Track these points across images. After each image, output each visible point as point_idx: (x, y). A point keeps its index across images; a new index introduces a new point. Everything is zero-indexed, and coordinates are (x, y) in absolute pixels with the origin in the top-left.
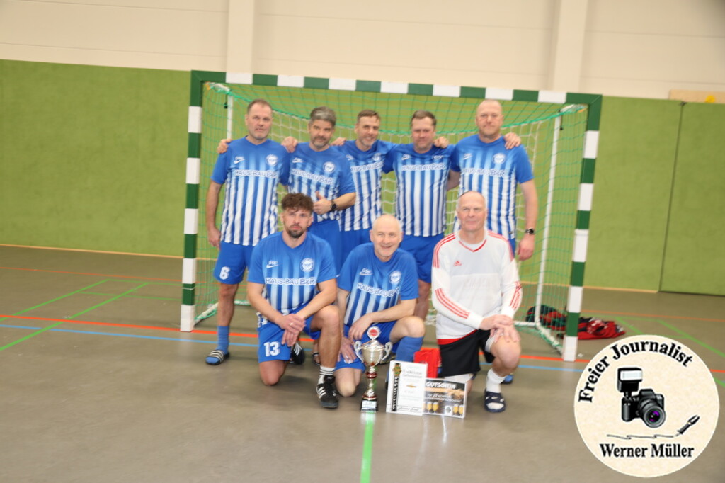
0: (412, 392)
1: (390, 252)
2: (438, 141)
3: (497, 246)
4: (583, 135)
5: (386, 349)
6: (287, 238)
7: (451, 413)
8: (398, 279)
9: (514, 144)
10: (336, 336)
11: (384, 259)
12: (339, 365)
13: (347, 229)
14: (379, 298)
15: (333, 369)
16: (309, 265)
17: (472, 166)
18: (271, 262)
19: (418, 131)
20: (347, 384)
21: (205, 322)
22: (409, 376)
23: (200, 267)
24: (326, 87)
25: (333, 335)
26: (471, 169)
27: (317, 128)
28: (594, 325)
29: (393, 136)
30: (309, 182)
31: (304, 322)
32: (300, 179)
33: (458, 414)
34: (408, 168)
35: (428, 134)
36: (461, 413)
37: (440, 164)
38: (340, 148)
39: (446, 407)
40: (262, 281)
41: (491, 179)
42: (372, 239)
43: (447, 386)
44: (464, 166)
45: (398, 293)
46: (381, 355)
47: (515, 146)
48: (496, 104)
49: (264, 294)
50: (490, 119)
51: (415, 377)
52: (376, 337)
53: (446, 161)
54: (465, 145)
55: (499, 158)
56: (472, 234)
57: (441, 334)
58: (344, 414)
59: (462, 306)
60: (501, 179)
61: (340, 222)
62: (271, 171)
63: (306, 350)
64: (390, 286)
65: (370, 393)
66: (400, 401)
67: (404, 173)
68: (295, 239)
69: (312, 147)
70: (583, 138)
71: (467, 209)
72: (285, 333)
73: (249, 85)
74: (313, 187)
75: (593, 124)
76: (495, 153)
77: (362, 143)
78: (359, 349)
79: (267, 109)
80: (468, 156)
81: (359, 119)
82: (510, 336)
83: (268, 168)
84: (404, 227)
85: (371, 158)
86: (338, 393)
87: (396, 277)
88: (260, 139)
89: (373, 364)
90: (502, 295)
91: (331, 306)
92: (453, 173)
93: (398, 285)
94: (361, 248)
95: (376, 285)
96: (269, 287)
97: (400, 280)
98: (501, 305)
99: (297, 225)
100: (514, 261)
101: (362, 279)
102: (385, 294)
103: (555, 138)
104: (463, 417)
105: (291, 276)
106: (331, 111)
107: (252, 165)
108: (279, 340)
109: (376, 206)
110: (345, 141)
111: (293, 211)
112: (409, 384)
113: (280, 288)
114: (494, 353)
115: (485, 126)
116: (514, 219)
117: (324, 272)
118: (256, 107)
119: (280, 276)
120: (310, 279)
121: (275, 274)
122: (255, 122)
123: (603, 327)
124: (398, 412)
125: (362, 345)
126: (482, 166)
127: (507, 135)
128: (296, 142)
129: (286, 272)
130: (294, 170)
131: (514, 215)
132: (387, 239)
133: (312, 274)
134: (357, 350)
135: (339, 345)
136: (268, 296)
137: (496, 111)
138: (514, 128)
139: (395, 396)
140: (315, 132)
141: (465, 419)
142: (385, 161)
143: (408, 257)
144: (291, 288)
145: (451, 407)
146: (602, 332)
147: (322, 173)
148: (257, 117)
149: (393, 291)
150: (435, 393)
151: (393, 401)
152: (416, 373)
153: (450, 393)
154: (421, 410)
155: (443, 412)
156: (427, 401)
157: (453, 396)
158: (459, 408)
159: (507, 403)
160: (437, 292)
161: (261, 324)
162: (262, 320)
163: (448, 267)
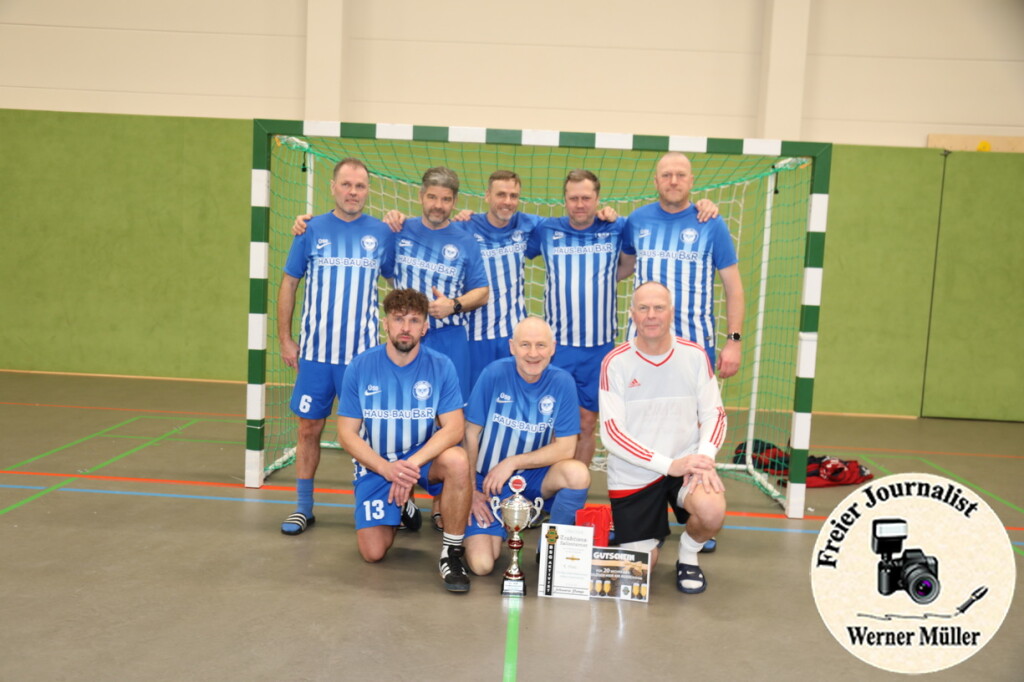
0: (574, 567)
1: (538, 370)
2: (603, 213)
3: (689, 358)
4: (807, 200)
5: (536, 507)
6: (392, 352)
7: (630, 594)
8: (552, 406)
9: (709, 215)
10: (465, 490)
11: (530, 380)
12: (470, 530)
13: (478, 337)
14: (524, 434)
15: (461, 537)
16: (425, 390)
17: (652, 247)
18: (370, 388)
19: (575, 199)
20: (481, 557)
21: (279, 475)
22: (570, 544)
23: (271, 395)
24: (445, 140)
25: (461, 488)
26: (650, 251)
27: (432, 197)
28: (829, 466)
29: (540, 206)
30: (423, 273)
31: (419, 470)
32: (410, 270)
33: (640, 596)
34: (562, 251)
35: (588, 204)
36: (643, 594)
37: (606, 245)
38: (464, 225)
39: (623, 587)
40: (360, 415)
41: (678, 264)
42: (512, 352)
43: (621, 560)
44: (641, 247)
45: (551, 427)
46: (529, 515)
47: (711, 218)
48: (684, 159)
49: (362, 433)
50: (674, 180)
51: (577, 545)
52: (522, 489)
53: (614, 240)
54: (642, 218)
55: (689, 235)
56: (653, 343)
57: (614, 484)
58: (478, 600)
59: (643, 443)
60: (693, 265)
61: (467, 328)
62: (369, 258)
63: (422, 511)
64: (540, 418)
65: (514, 570)
66: (557, 581)
67: (556, 258)
68: (404, 354)
69: (426, 223)
70: (808, 204)
71: (645, 307)
72: (393, 488)
73: (336, 138)
74: (428, 281)
75: (819, 184)
76: (684, 227)
77: (497, 217)
78: (498, 507)
79: (362, 171)
80: (646, 233)
81: (490, 183)
82: (711, 484)
83: (363, 254)
84: (558, 335)
85: (509, 237)
86: (469, 571)
87: (548, 404)
88: (352, 214)
89: (517, 529)
90: (699, 425)
91: (456, 448)
92: (625, 256)
93: (552, 416)
94: (496, 366)
95: (519, 416)
96: (368, 423)
97: (554, 409)
98: (698, 440)
99: (407, 334)
100: (714, 377)
101: (499, 409)
102: (533, 429)
103: (769, 205)
104: (647, 601)
105: (399, 406)
106: (452, 173)
107: (342, 251)
108: (384, 497)
109: (517, 305)
110: (472, 215)
111: (400, 314)
112: (570, 556)
113: (384, 424)
114: (689, 509)
115: (668, 190)
116: (713, 320)
117: (447, 400)
118: (345, 169)
119: (384, 406)
120: (426, 410)
121: (377, 404)
122: (345, 191)
123: (842, 469)
124: (554, 595)
125: (501, 502)
126: (666, 247)
127: (698, 203)
128: (403, 217)
129: (392, 402)
130: (401, 256)
131: (711, 315)
132: (534, 352)
133: (429, 403)
134: (495, 509)
135: (470, 502)
136: (368, 436)
137: (683, 169)
138: (709, 192)
139: (550, 573)
140: (430, 203)
141: (649, 603)
142: (528, 242)
143: (564, 376)
144: (399, 423)
145: (630, 587)
146: (840, 476)
147: (441, 260)
148: (347, 184)
149: (544, 425)
150: (607, 567)
151: (547, 580)
152: (579, 540)
153: (629, 567)
154: (588, 592)
155: (618, 595)
156: (594, 579)
157: (632, 571)
158: (640, 588)
159: (707, 580)
160: (607, 424)
161: (358, 475)
162: (360, 469)
163: (621, 389)
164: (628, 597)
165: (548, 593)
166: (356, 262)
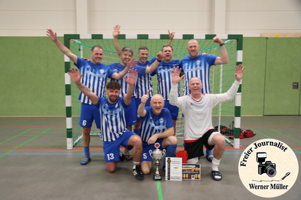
5: (163, 152)
7: (194, 178)
15: (139, 162)
17: (188, 68)
19: (166, 51)
20: (146, 169)
21: (78, 145)
22: (175, 163)
23: (74, 120)
27: (126, 55)
28: (243, 132)
33: (198, 178)
34: (162, 71)
35: (170, 53)
39: (192, 176)
43: (192, 167)
44: (185, 69)
46: (161, 155)
51: (177, 163)
52: (159, 147)
65: (157, 173)
66: (171, 175)
67: (161, 74)
70: (236, 53)
71: (193, 84)
73: (90, 39)
75: (239, 47)
78: (151, 153)
80: (186, 64)
81: (139, 51)
87: (162, 120)
89: (158, 160)
104: (200, 179)
108: (114, 153)
112: (175, 167)
118: (96, 48)
122: (96, 56)
123: (247, 133)
124: (171, 180)
126: (192, 67)
132: (158, 105)
134: (150, 154)
137: (196, 45)
139: (169, 173)
140: (125, 57)
141: (201, 181)
145: (194, 176)
146: (247, 135)
148: (97, 54)
150: (187, 170)
151: (168, 175)
152: (178, 162)
153: (193, 169)
154: (181, 178)
155: (191, 178)
156: (183, 174)
157: (195, 171)
158: (197, 176)
164: (194, 179)
165: (169, 179)
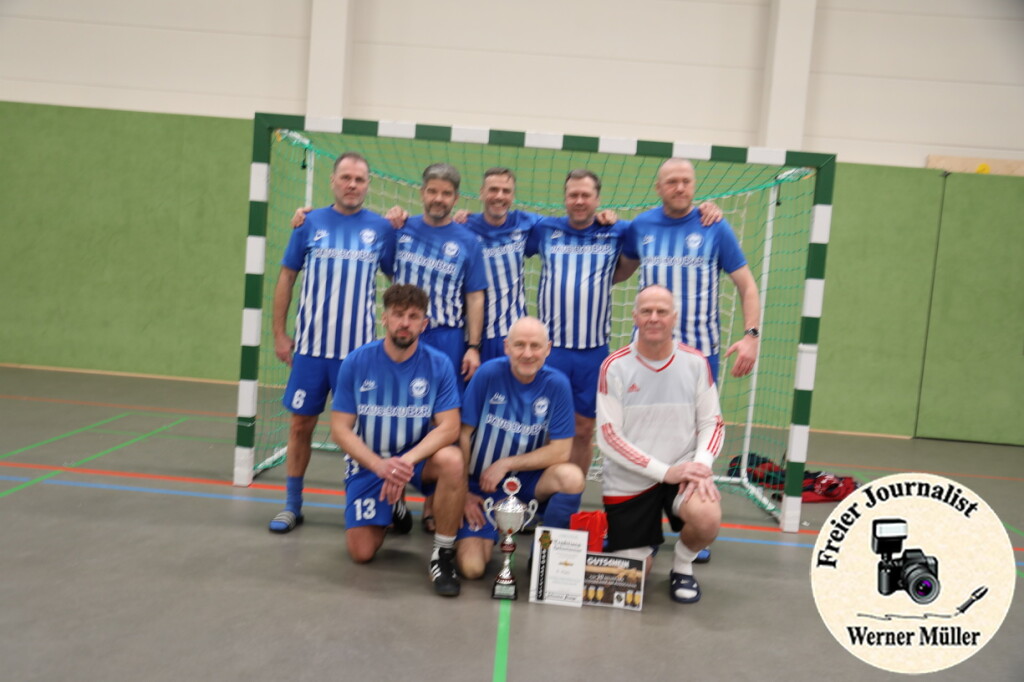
0: (567, 573)
1: (533, 370)
2: (604, 216)
3: (688, 362)
4: (810, 211)
5: (530, 510)
6: (390, 348)
7: (623, 602)
8: (545, 408)
9: (713, 219)
11: (525, 380)
12: (462, 533)
14: (517, 436)
16: (421, 388)
17: (657, 254)
18: (366, 383)
20: (472, 560)
21: (269, 474)
22: (564, 549)
23: (262, 395)
24: (447, 139)
25: (454, 489)
26: (654, 256)
27: (433, 191)
28: (824, 482)
29: (544, 204)
30: (422, 269)
31: (413, 468)
32: (408, 266)
33: (633, 604)
34: (560, 250)
36: (637, 602)
37: (606, 246)
39: (616, 594)
40: (354, 410)
41: (684, 270)
43: (617, 565)
44: (645, 254)
45: (546, 430)
46: (522, 519)
47: (714, 222)
48: (686, 165)
49: (356, 429)
50: (680, 187)
51: (571, 550)
52: (517, 492)
53: (613, 243)
54: (645, 224)
55: (694, 241)
56: (654, 349)
57: (608, 489)
58: (470, 605)
59: (638, 450)
60: (699, 271)
62: (367, 251)
64: (533, 420)
65: (505, 574)
66: (550, 586)
67: (553, 257)
68: (402, 350)
69: (426, 219)
70: (810, 214)
72: (384, 485)
73: (337, 134)
74: (427, 278)
75: (823, 194)
76: (688, 233)
78: (491, 509)
79: (361, 165)
80: (650, 239)
81: (485, 178)
82: (707, 492)
83: (361, 246)
84: (551, 334)
85: (508, 234)
87: (542, 407)
89: (510, 531)
90: (697, 433)
91: (451, 447)
92: (624, 259)
93: (547, 417)
94: (491, 365)
95: (513, 417)
96: (363, 419)
97: (549, 410)
98: (695, 448)
99: (405, 329)
100: (714, 386)
101: (493, 410)
102: (527, 431)
103: (770, 216)
104: (640, 609)
105: (395, 403)
106: (452, 167)
108: (376, 496)
111: (399, 309)
112: (563, 560)
113: (378, 421)
114: (684, 517)
116: (718, 324)
117: (442, 400)
118: (345, 162)
119: (380, 402)
120: (422, 408)
121: (372, 400)
122: (344, 184)
123: (836, 485)
124: (547, 601)
126: (671, 253)
127: (703, 206)
128: (406, 214)
129: (388, 398)
130: (400, 252)
131: (717, 321)
132: (528, 352)
133: (425, 400)
134: (488, 511)
135: (463, 503)
136: (362, 432)
139: (542, 578)
140: (430, 198)
141: (642, 612)
142: (527, 241)
144: (394, 420)
145: (623, 595)
146: (836, 491)
147: (440, 256)
148: (347, 177)
149: (538, 427)
150: (601, 574)
151: (539, 586)
152: (573, 545)
153: (622, 575)
154: (580, 599)
155: (612, 602)
156: (587, 585)
157: (626, 578)
158: (634, 595)
159: (702, 589)
160: (604, 428)
161: (350, 473)
162: (352, 467)
163: (619, 393)
164: (621, 605)
165: (540, 597)
166: (354, 255)
